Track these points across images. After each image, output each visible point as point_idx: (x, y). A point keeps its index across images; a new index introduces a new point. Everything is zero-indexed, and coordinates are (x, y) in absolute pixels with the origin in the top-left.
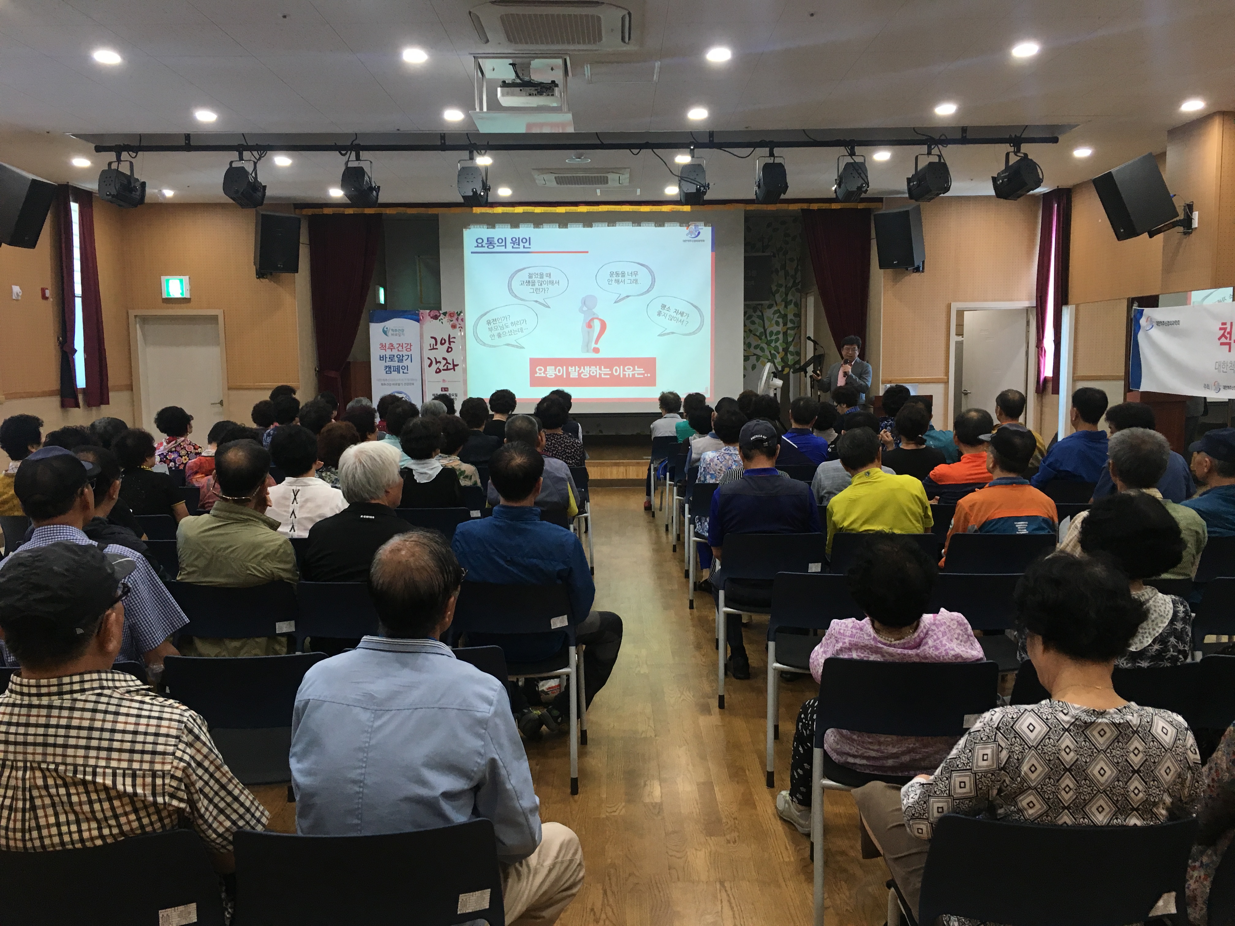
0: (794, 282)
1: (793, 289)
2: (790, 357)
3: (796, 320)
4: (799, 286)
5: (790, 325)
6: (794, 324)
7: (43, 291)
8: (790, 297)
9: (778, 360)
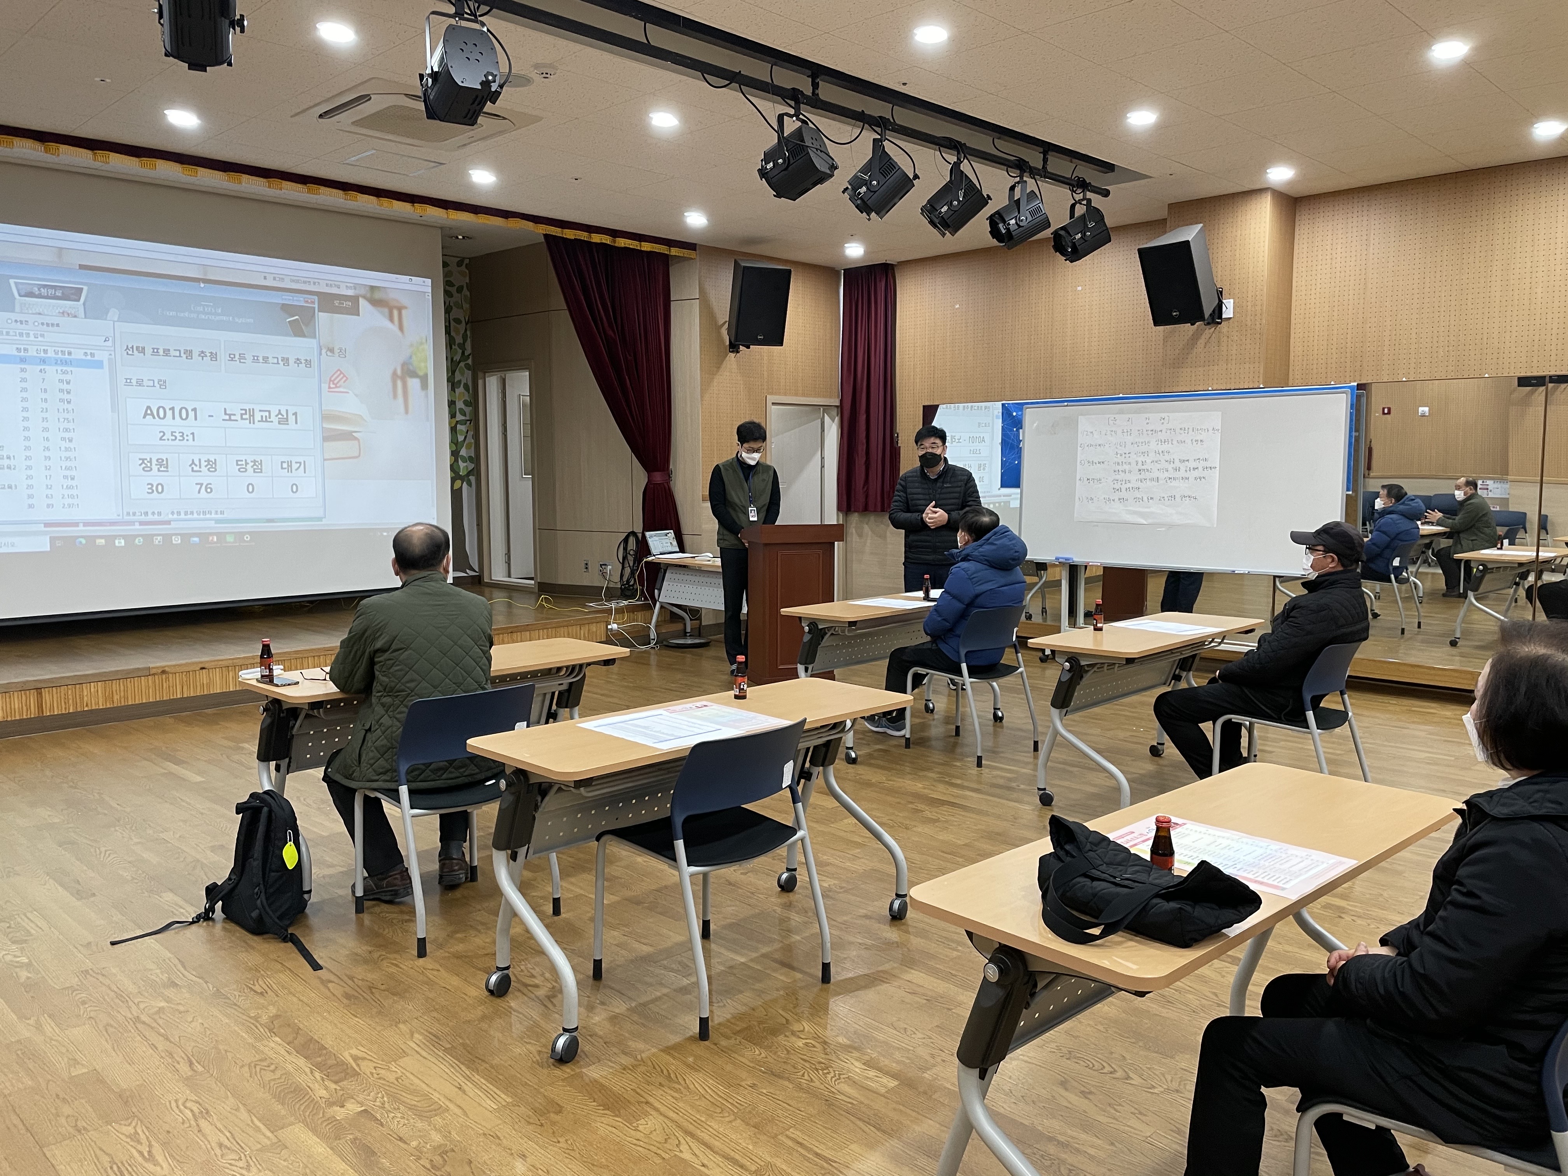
0: (463, 353)
2: (462, 465)
3: (468, 410)
5: (459, 417)
6: (465, 415)
8: (458, 376)
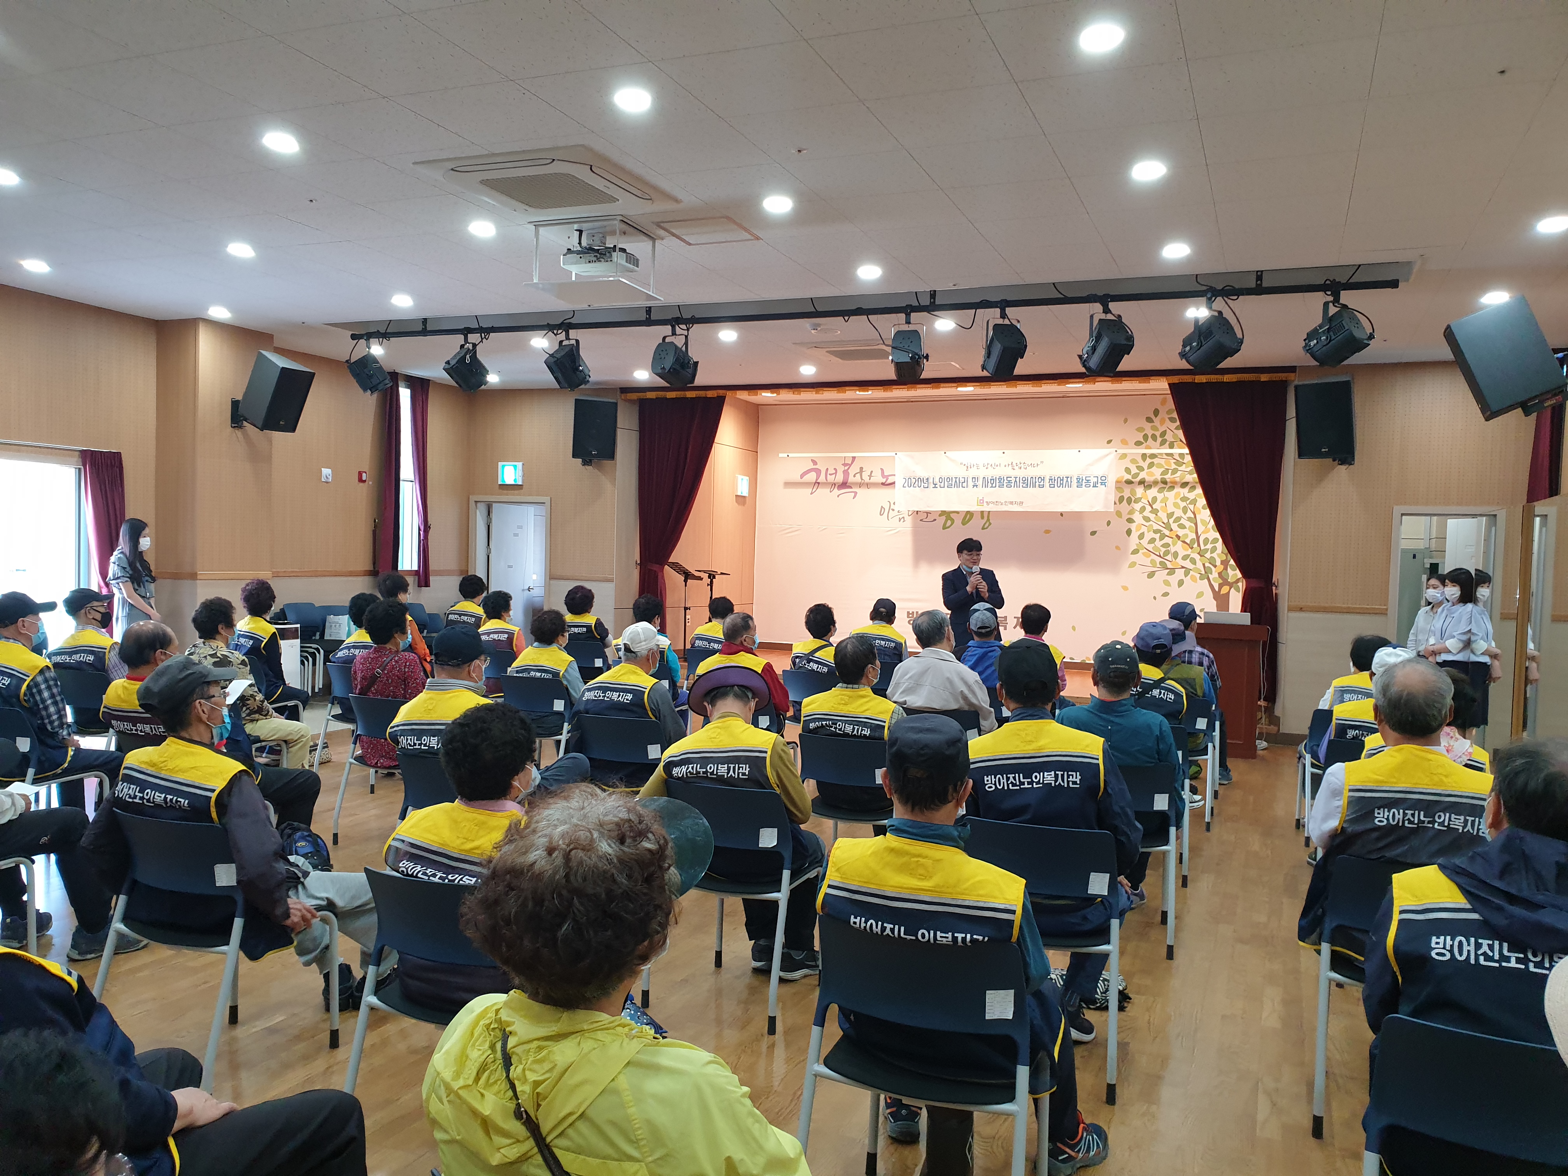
7: (360, 474)
9: (1214, 575)
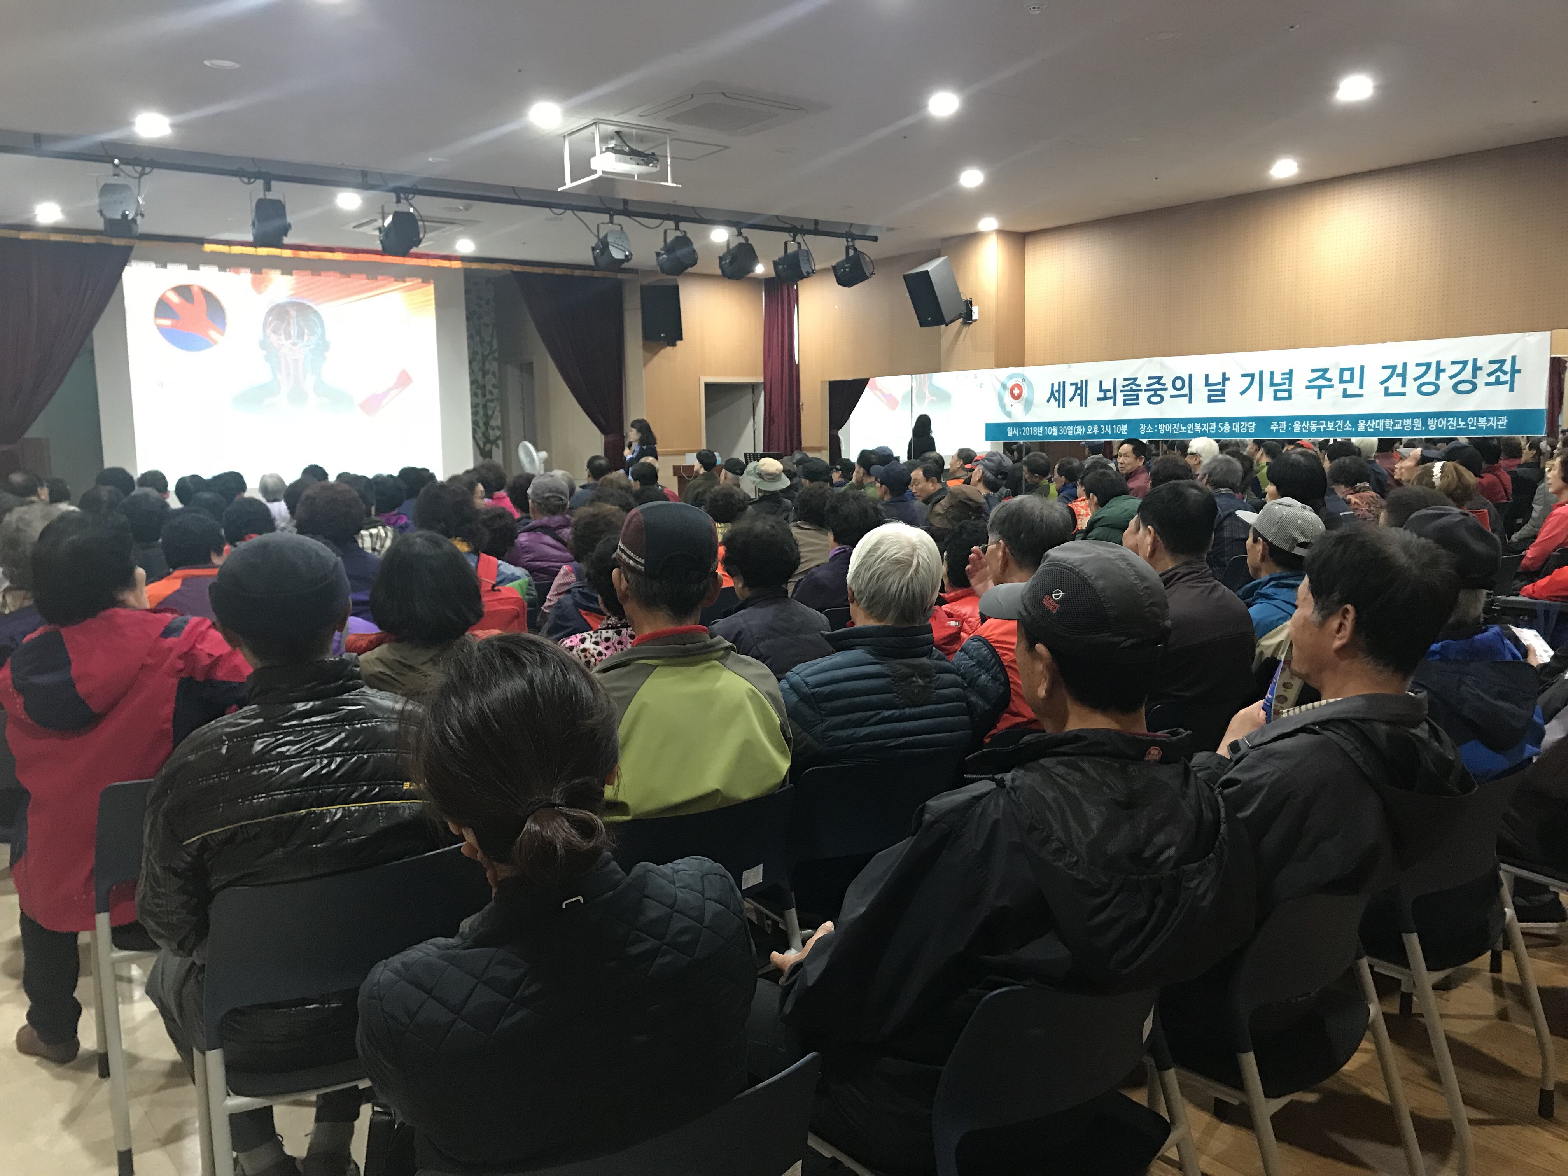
1: (490, 357)
4: (496, 355)
